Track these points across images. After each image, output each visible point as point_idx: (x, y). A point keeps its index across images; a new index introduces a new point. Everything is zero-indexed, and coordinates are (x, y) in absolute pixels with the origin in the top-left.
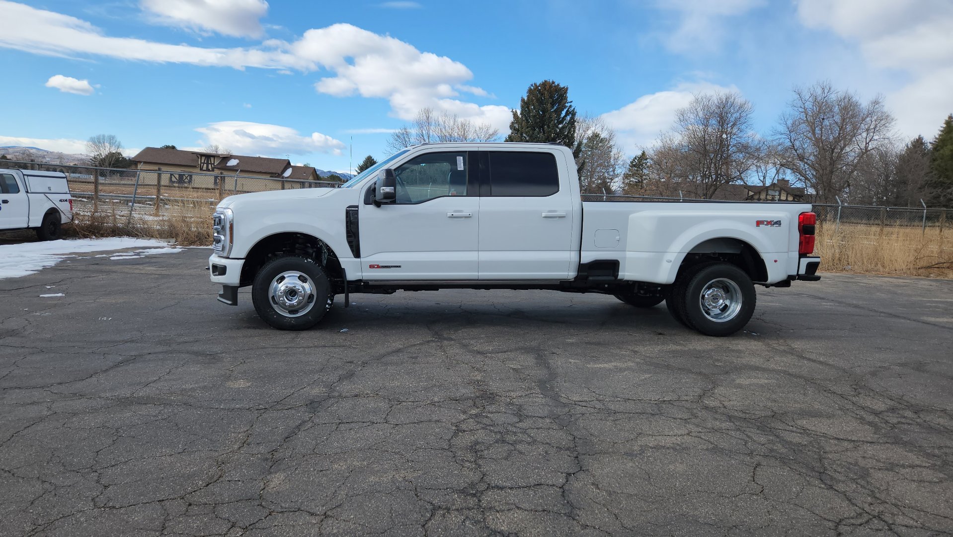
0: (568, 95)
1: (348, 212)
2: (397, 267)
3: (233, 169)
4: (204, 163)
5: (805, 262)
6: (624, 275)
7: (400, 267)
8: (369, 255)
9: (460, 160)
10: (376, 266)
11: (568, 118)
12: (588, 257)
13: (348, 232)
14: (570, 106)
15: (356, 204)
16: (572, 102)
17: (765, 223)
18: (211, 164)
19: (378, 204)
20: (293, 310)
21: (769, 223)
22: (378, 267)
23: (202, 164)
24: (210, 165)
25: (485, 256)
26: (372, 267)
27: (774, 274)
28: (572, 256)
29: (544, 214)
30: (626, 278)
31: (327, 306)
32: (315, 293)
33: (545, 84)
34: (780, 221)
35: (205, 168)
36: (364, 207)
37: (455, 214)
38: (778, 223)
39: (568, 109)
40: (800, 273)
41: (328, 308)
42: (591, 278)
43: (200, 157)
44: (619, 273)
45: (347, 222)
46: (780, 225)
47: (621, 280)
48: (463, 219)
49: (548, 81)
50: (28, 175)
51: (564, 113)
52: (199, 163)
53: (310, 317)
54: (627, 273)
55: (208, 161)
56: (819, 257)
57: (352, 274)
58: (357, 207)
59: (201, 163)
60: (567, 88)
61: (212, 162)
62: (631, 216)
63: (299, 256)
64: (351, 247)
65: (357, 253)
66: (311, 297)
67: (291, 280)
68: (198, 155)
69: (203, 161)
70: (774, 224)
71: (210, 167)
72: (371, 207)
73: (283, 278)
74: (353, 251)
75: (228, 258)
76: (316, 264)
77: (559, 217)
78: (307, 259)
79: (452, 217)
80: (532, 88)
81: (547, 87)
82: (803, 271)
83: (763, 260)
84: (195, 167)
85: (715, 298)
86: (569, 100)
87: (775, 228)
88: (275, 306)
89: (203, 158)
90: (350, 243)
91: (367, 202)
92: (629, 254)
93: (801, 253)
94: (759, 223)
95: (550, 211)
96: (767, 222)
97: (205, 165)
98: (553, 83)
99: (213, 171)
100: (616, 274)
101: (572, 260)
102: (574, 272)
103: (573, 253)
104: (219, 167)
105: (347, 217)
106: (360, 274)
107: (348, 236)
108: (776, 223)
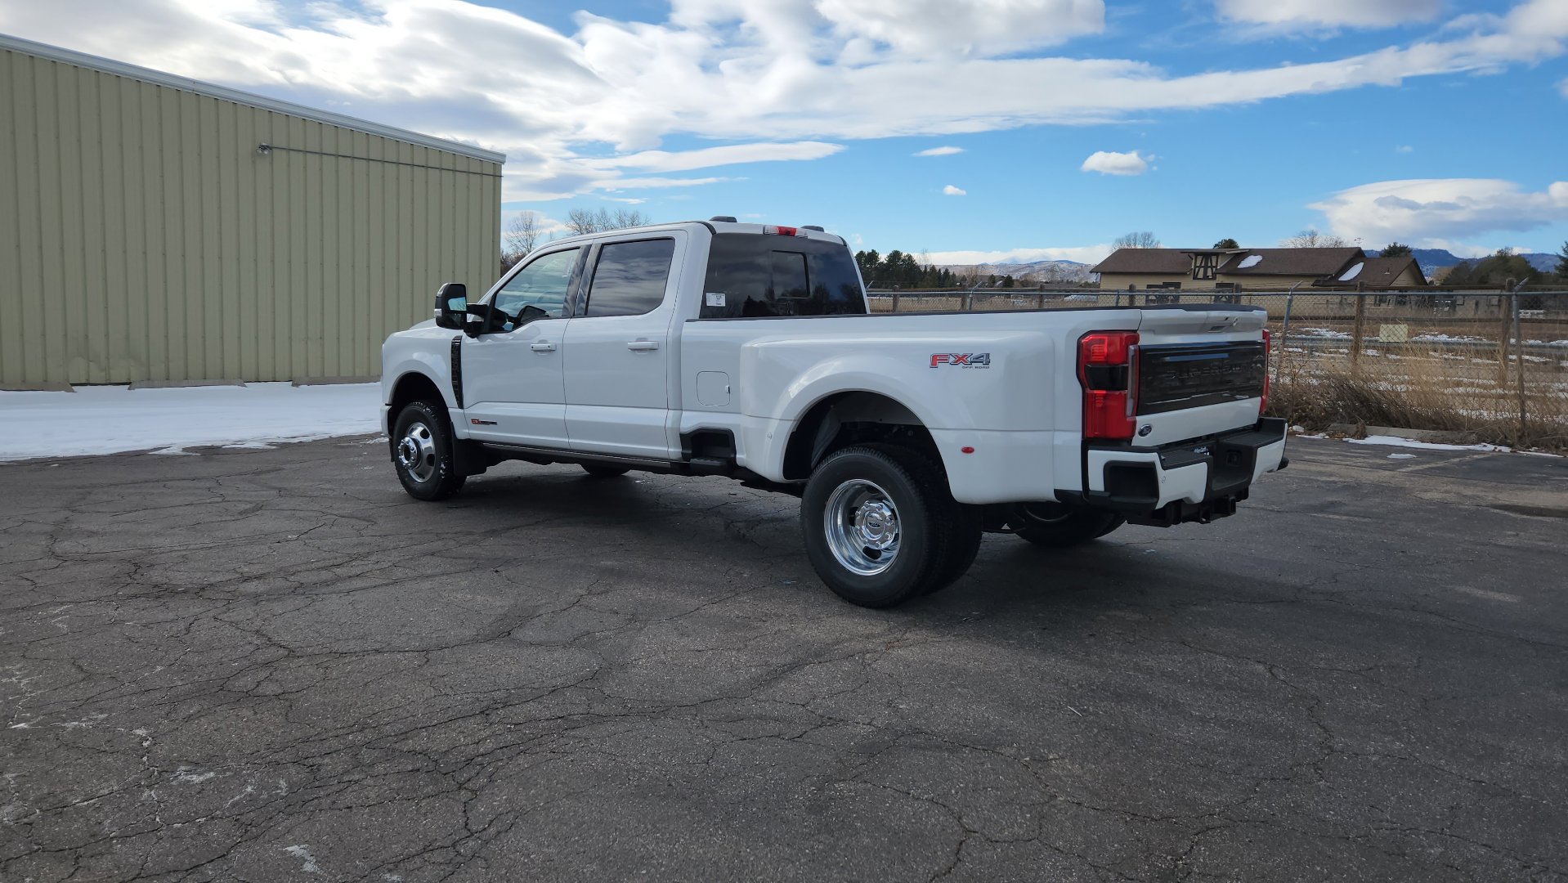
1: (452, 347)
2: (493, 423)
3: (1249, 273)
4: (1200, 267)
5: (1099, 458)
6: (743, 459)
7: (496, 423)
8: (470, 407)
10: (477, 422)
12: (691, 421)
13: (453, 373)
15: (458, 336)
17: (952, 359)
18: (1212, 267)
19: (475, 334)
21: (960, 359)
22: (480, 422)
23: (1197, 269)
24: (1209, 270)
25: (573, 413)
26: (474, 421)
28: (671, 419)
29: (632, 345)
31: (441, 471)
32: (434, 454)
34: (988, 355)
35: (1201, 275)
36: (466, 339)
37: (541, 346)
38: (983, 360)
40: (1091, 490)
43: (1194, 258)
44: (737, 456)
45: (452, 361)
46: (988, 363)
47: (741, 466)
48: (547, 354)
52: (1193, 267)
53: (433, 485)
54: (747, 458)
55: (1206, 263)
57: (461, 430)
58: (461, 343)
59: (1196, 267)
61: (1214, 265)
62: (742, 346)
63: (422, 405)
64: (456, 393)
65: (461, 406)
66: (431, 458)
68: (1192, 255)
69: (1198, 265)
70: (972, 362)
71: (1209, 273)
74: (457, 399)
76: (432, 414)
77: (649, 350)
78: (426, 408)
79: (535, 350)
82: (1097, 483)
84: (1184, 274)
87: (975, 373)
89: (1199, 259)
90: (454, 386)
93: (1086, 434)
94: (936, 360)
95: (639, 340)
96: (956, 356)
97: (1202, 270)
99: (1214, 278)
100: (732, 456)
101: (669, 425)
102: (675, 447)
103: (671, 413)
104: (1223, 271)
105: (453, 352)
106: (467, 431)
107: (454, 378)
108: (977, 359)
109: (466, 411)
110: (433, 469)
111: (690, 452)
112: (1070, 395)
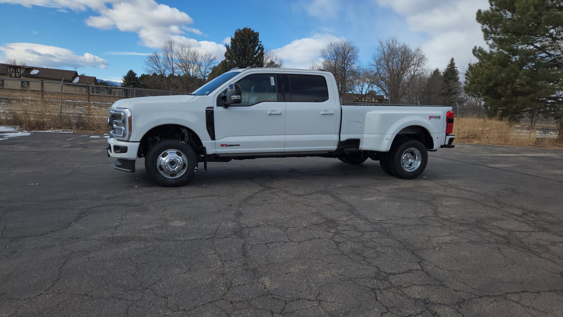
0: (259, 37)
1: (207, 111)
2: (238, 145)
3: (34, 76)
4: (12, 72)
5: (448, 137)
6: (362, 147)
7: (239, 145)
8: (220, 139)
9: (272, 79)
10: (225, 145)
11: (259, 51)
12: (344, 137)
13: (207, 123)
14: (261, 44)
15: (212, 106)
16: (261, 42)
17: (433, 117)
18: (18, 73)
19: (226, 106)
20: (173, 174)
22: (226, 145)
23: (11, 73)
24: (17, 74)
25: (289, 138)
26: (222, 145)
27: (436, 145)
28: (336, 137)
29: (322, 113)
30: (363, 149)
31: (195, 171)
32: (186, 162)
33: (245, 30)
36: (217, 108)
37: (272, 112)
38: (439, 117)
39: (260, 46)
40: (445, 144)
41: (196, 172)
42: (345, 150)
43: (9, 68)
44: (360, 146)
45: (207, 118)
47: (360, 150)
48: (277, 115)
49: (247, 28)
51: (257, 48)
52: (9, 72)
53: (184, 178)
54: (364, 146)
55: (15, 71)
56: (454, 135)
57: (210, 151)
58: (213, 108)
59: (10, 72)
60: (259, 33)
61: (19, 72)
62: (367, 113)
63: (176, 140)
64: (209, 133)
65: (213, 138)
66: (184, 164)
67: (171, 155)
68: (8, 66)
69: (11, 71)
70: (437, 118)
72: (221, 109)
73: (166, 154)
74: (210, 136)
75: (128, 141)
76: (187, 144)
77: (330, 114)
78: (181, 141)
79: (271, 114)
80: (237, 32)
81: (247, 32)
82: (447, 143)
83: (432, 137)
84: (5, 74)
85: (407, 159)
86: (260, 41)
87: (438, 120)
88: (161, 172)
89: (12, 69)
90: (208, 131)
91: (218, 105)
92: (365, 136)
93: (447, 133)
94: (430, 117)
95: (325, 111)
96: (434, 116)
97: (13, 74)
98: (250, 29)
99: (20, 77)
100: (358, 147)
101: (336, 139)
102: (335, 146)
103: (336, 135)
104: (24, 75)
105: (206, 114)
106: (215, 150)
107: (208, 127)
109: (216, 141)
110: (185, 170)
111: (343, 147)
112: (445, 124)
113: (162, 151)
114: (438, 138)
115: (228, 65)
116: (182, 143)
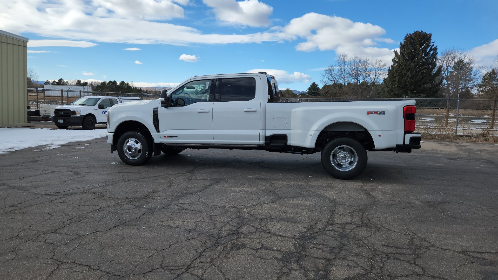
0: (431, 38)
1: (154, 111)
2: (175, 137)
6: (291, 143)
7: (177, 137)
8: (164, 132)
9: (207, 83)
11: (432, 52)
12: (269, 133)
13: (154, 120)
14: (433, 45)
16: (434, 42)
17: (373, 113)
19: (166, 107)
20: (133, 156)
21: (376, 113)
22: (168, 137)
25: (217, 132)
26: (165, 137)
29: (245, 110)
31: (146, 155)
32: (142, 149)
33: (417, 34)
34: (384, 111)
36: (161, 108)
37: (201, 111)
38: (383, 113)
39: (432, 47)
42: (272, 144)
44: (288, 142)
45: (153, 116)
46: (384, 113)
47: (289, 145)
48: (205, 113)
49: (418, 31)
50: (123, 99)
51: (428, 50)
53: (140, 160)
56: (420, 134)
57: (157, 140)
58: (158, 108)
60: (431, 34)
62: (292, 110)
63: (134, 131)
64: (155, 127)
65: (158, 131)
66: (140, 151)
67: (131, 142)
70: (379, 113)
72: (164, 108)
73: (128, 141)
74: (156, 129)
76: (141, 135)
77: (253, 111)
78: (137, 133)
79: (199, 112)
80: (407, 36)
82: (407, 142)
83: (371, 135)
85: (344, 158)
86: (432, 41)
87: (381, 116)
88: (125, 154)
90: (155, 125)
91: (162, 106)
92: (292, 131)
93: (405, 131)
94: (368, 113)
95: (248, 109)
98: (422, 32)
100: (286, 142)
101: (261, 134)
102: (262, 141)
103: (261, 131)
105: (153, 113)
106: (160, 140)
107: (154, 122)
108: (381, 113)
109: (161, 133)
110: (141, 154)
111: (269, 142)
112: (401, 121)
113: (126, 140)
114: (380, 136)
115: (394, 69)
116: (138, 134)
